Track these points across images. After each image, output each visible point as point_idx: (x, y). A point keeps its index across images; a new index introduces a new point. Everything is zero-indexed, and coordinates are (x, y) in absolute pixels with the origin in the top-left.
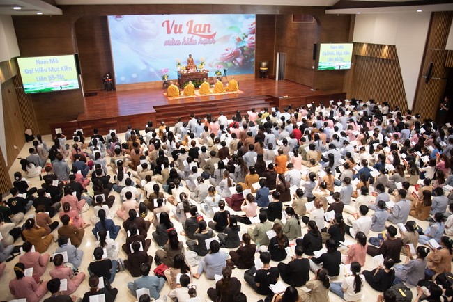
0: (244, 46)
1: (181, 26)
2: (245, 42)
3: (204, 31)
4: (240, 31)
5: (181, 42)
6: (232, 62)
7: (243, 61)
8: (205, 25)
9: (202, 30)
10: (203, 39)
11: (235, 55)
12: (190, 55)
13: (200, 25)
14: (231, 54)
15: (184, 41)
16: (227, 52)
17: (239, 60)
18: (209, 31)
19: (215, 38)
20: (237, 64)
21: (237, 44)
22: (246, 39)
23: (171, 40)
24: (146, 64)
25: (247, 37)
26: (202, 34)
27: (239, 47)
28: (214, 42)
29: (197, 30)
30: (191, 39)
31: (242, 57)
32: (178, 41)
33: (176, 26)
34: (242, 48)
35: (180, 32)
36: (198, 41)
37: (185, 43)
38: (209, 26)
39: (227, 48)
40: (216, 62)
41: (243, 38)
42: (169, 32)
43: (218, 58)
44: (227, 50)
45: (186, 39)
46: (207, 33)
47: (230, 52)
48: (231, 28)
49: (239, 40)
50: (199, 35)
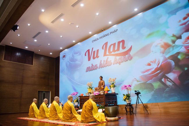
0: (178, 53)
1: (98, 51)
2: (177, 46)
3: (118, 49)
4: (165, 34)
5: (98, 66)
6: (160, 80)
7: (180, 77)
8: (119, 43)
9: (116, 49)
10: (118, 58)
11: (164, 69)
12: (101, 77)
13: (114, 44)
14: (157, 70)
15: (101, 64)
16: (149, 67)
17: (172, 76)
18: (124, 48)
19: (132, 53)
20: (168, 83)
21: (163, 53)
22: (179, 42)
23: (91, 66)
24: (75, 89)
25: (180, 37)
26: (117, 52)
27: (167, 56)
28: (131, 58)
29: (112, 49)
30: (107, 61)
31: (178, 70)
32: (96, 65)
33: (94, 52)
34: (174, 58)
35: (97, 57)
36: (113, 62)
37: (101, 66)
38: (123, 41)
39: (149, 62)
40: (136, 83)
41: (174, 42)
42: (89, 59)
43: (138, 78)
44: (149, 65)
45: (102, 62)
46: (121, 51)
47: (154, 66)
48: (150, 35)
49: (167, 46)
50: (113, 55)
